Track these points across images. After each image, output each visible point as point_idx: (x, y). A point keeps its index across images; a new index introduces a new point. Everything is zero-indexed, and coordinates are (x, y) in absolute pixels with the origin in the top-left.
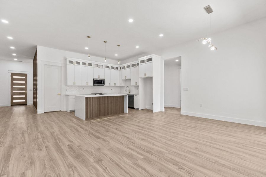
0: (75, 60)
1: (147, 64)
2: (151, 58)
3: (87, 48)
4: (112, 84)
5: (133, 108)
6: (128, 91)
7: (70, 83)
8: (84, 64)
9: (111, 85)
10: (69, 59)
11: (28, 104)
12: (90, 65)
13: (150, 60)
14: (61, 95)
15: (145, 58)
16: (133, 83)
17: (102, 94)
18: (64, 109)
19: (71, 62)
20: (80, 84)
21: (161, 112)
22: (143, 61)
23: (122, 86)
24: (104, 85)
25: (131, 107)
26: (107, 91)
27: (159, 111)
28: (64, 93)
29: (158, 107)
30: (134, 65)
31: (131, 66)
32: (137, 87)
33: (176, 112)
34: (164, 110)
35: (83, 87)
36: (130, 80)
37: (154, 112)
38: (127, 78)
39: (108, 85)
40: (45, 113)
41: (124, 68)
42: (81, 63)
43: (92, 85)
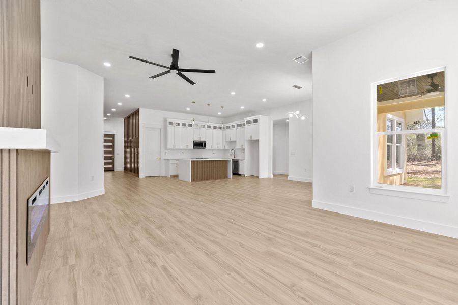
0: (175, 121)
1: (254, 125)
2: (257, 120)
3: (188, 109)
4: (215, 148)
5: (239, 175)
6: (233, 155)
7: (170, 146)
8: (184, 125)
9: (213, 148)
10: (169, 120)
11: (115, 170)
12: (190, 125)
13: (255, 121)
14: (160, 159)
15: (251, 119)
16: (238, 146)
17: (202, 158)
18: (163, 174)
19: (171, 123)
20: (179, 147)
21: (269, 179)
22: (249, 122)
23: (226, 149)
24: (205, 148)
25: (236, 173)
26: (207, 155)
27: (267, 177)
28: (164, 157)
29: (265, 173)
30: (239, 125)
31: (236, 126)
32: (243, 150)
33: (284, 178)
34: (272, 177)
35: (182, 151)
36: (236, 142)
37: (260, 178)
38: (232, 140)
39: (210, 148)
40: (146, 177)
41: (228, 127)
42: (181, 124)
43: (193, 148)
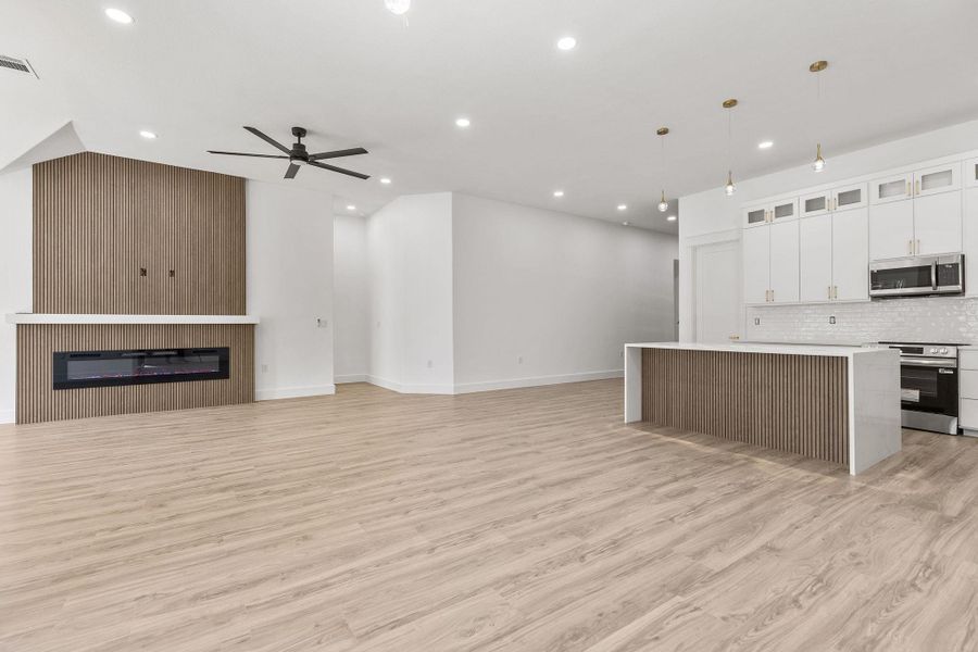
0: (770, 205)
3: (766, 145)
8: (815, 204)
10: (749, 207)
12: (848, 198)
19: (758, 216)
24: (956, 294)
42: (799, 208)
